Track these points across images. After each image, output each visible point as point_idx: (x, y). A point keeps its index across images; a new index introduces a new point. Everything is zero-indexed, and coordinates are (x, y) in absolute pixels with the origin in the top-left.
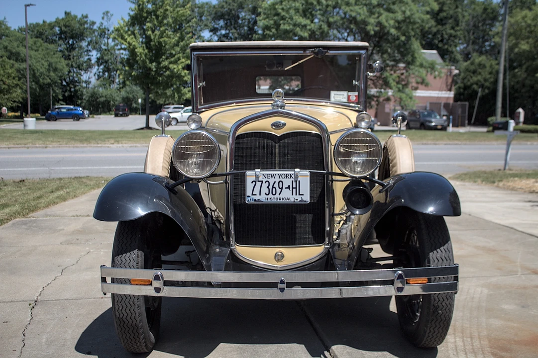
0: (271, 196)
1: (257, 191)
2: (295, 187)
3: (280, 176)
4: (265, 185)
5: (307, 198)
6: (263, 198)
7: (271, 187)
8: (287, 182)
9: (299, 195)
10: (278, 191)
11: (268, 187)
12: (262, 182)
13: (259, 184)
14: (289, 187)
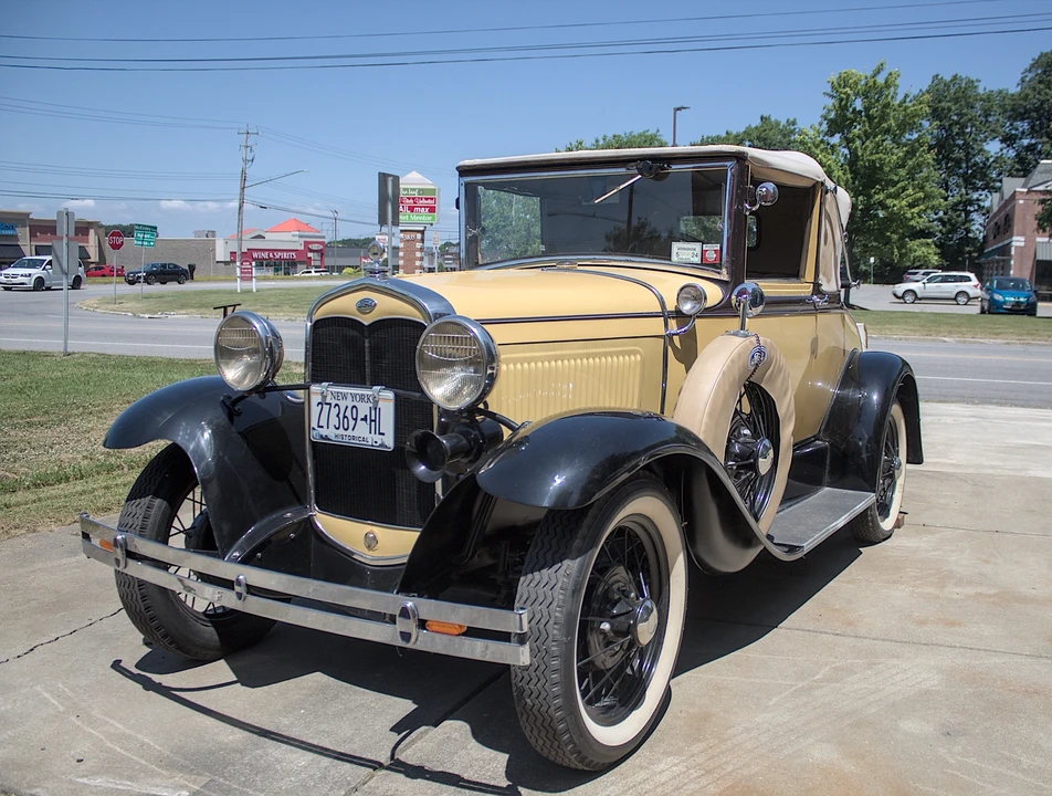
0: (341, 431)
1: (323, 422)
2: (373, 421)
3: (354, 396)
4: (334, 411)
5: (389, 441)
6: (331, 433)
7: (341, 416)
8: (364, 409)
9: (380, 434)
10: (352, 423)
11: (338, 416)
12: (330, 404)
13: (326, 408)
14: (365, 419)
